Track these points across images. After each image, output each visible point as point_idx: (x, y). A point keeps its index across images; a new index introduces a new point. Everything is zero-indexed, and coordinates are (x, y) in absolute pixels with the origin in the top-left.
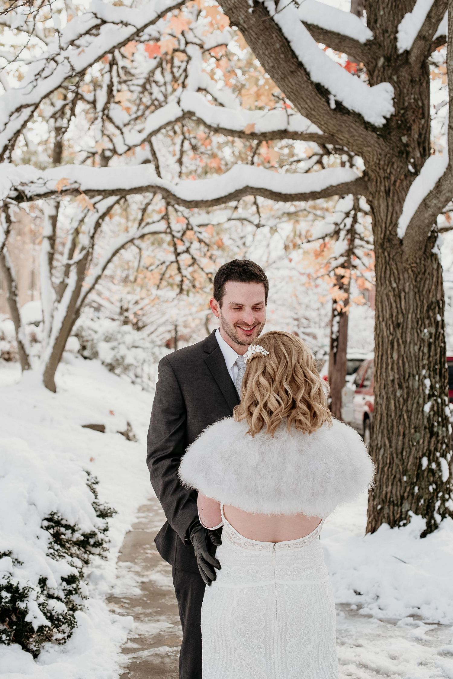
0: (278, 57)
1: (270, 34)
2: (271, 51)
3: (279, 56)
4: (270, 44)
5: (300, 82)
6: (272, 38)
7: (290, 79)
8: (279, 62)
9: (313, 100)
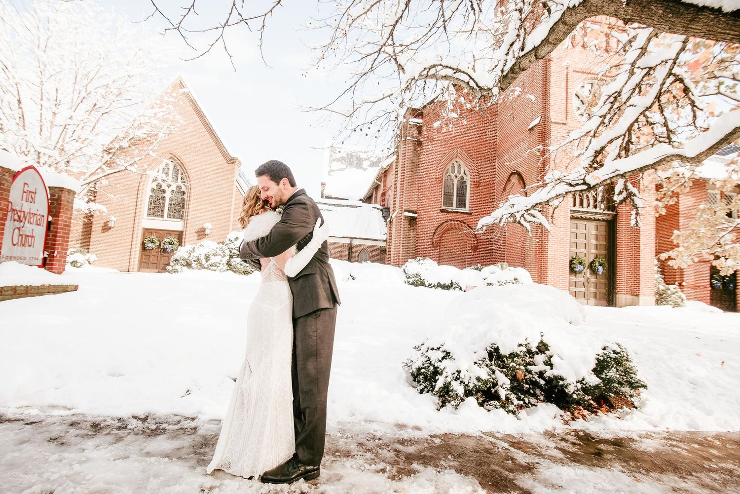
0: (668, 19)
1: (649, 8)
2: (658, 19)
3: (668, 17)
4: (653, 15)
5: (706, 22)
6: (652, 10)
7: (693, 27)
8: (671, 21)
9: (733, 28)
